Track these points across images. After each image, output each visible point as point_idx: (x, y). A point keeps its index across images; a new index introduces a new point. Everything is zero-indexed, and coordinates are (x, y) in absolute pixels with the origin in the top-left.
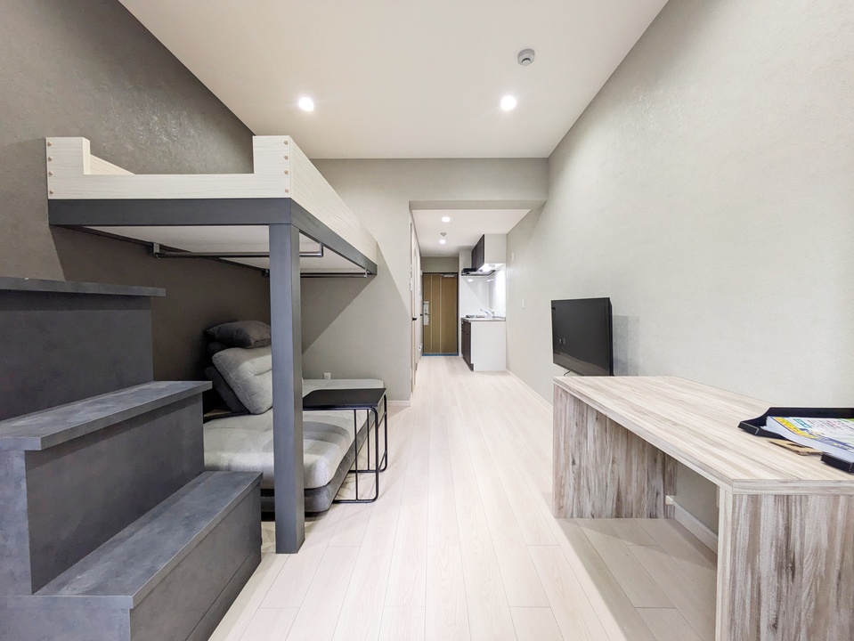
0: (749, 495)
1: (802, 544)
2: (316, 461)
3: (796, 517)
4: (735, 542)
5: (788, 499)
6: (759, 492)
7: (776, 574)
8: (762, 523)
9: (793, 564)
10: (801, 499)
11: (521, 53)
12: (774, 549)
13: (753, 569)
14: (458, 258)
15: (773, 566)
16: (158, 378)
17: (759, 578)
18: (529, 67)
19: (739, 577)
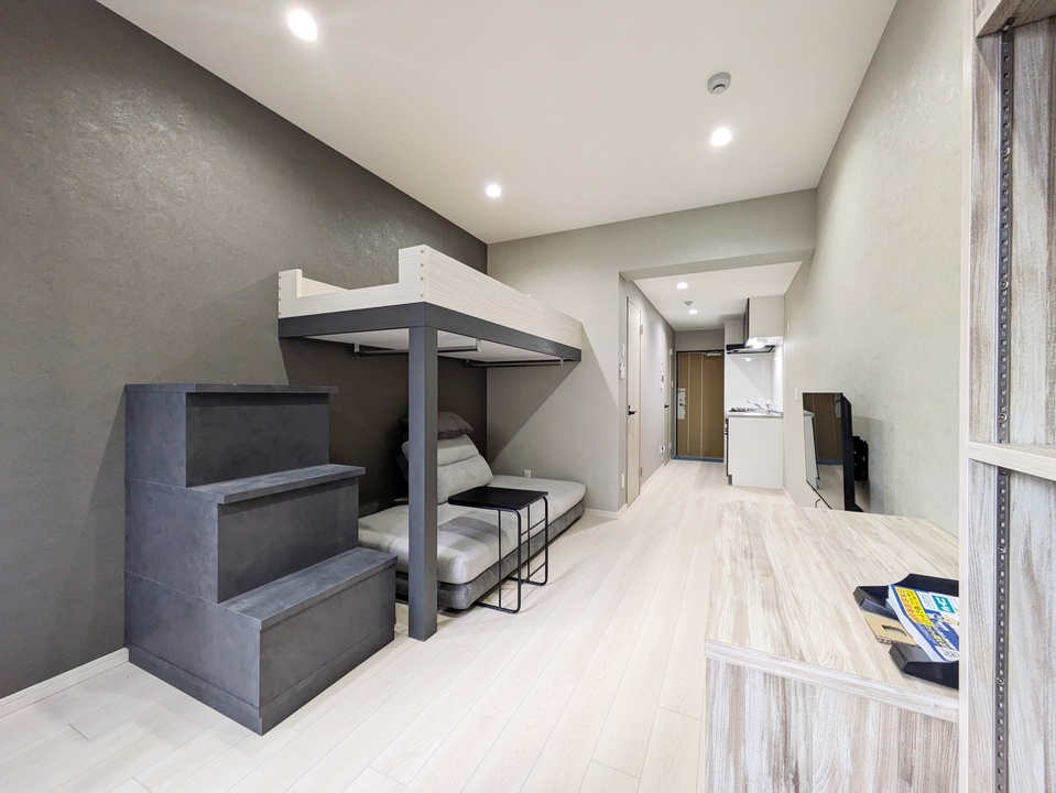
0: (728, 664)
1: (809, 752)
2: (456, 557)
3: (797, 711)
4: (711, 720)
5: (783, 683)
6: (741, 663)
7: (770, 780)
8: (747, 705)
9: (796, 774)
10: (804, 690)
11: (710, 81)
12: (765, 746)
13: (736, 763)
14: (724, 330)
15: (765, 769)
16: (332, 462)
17: (746, 779)
18: (724, 94)
19: (718, 765)
